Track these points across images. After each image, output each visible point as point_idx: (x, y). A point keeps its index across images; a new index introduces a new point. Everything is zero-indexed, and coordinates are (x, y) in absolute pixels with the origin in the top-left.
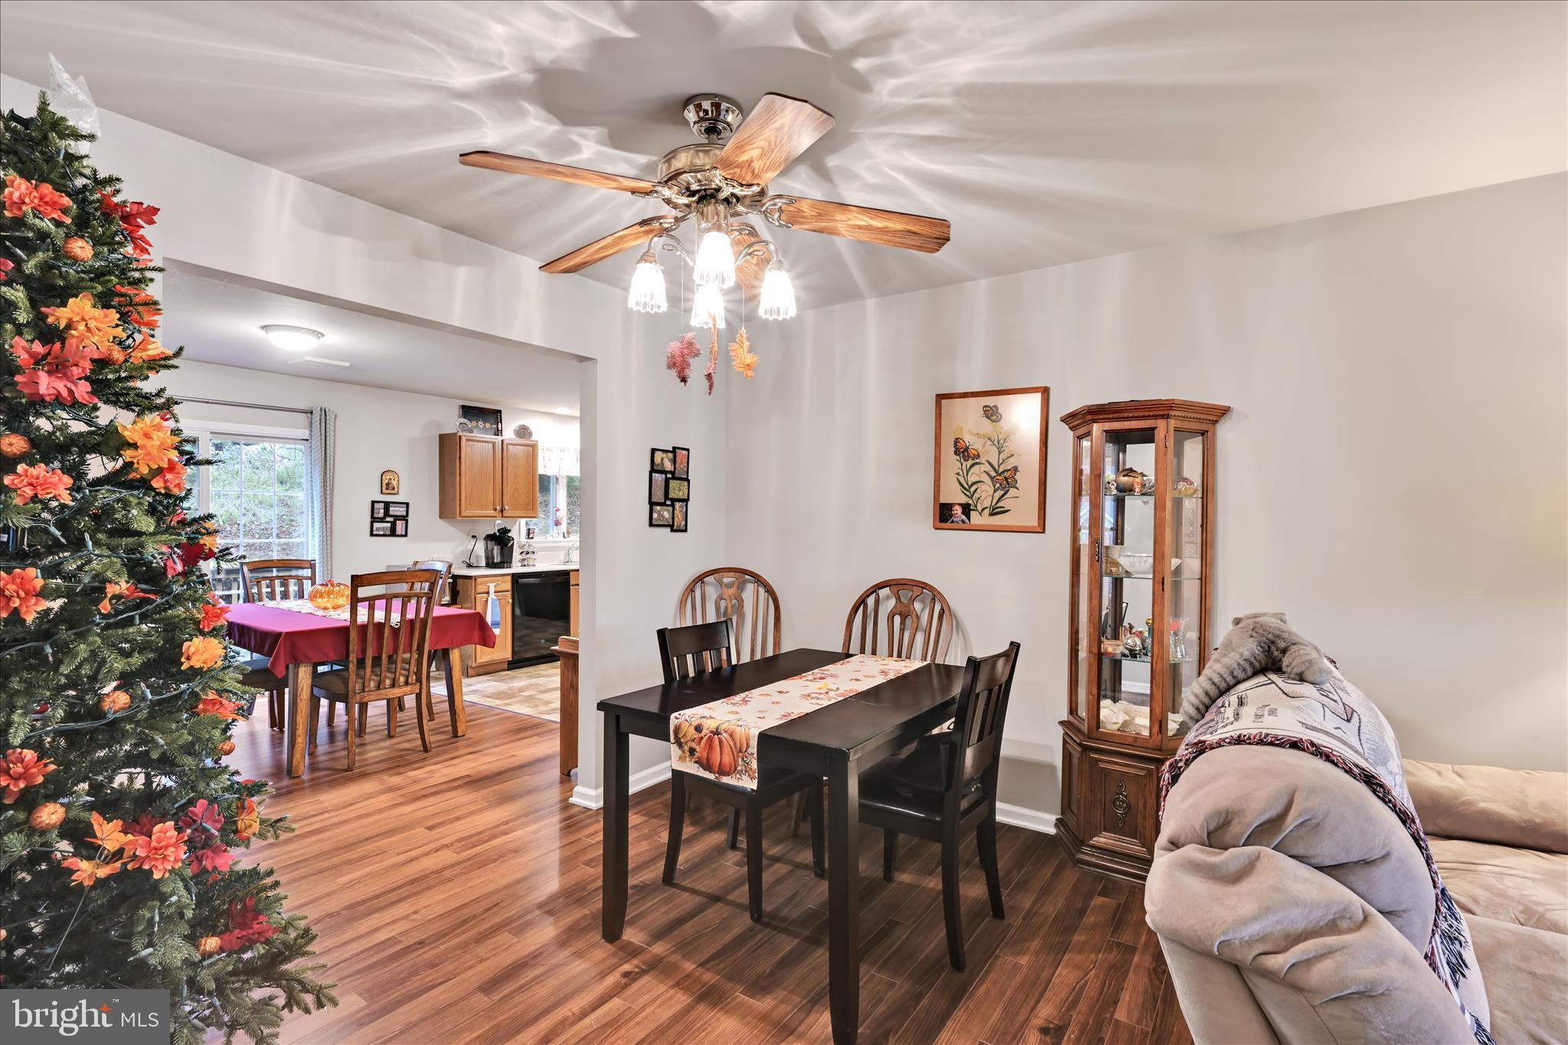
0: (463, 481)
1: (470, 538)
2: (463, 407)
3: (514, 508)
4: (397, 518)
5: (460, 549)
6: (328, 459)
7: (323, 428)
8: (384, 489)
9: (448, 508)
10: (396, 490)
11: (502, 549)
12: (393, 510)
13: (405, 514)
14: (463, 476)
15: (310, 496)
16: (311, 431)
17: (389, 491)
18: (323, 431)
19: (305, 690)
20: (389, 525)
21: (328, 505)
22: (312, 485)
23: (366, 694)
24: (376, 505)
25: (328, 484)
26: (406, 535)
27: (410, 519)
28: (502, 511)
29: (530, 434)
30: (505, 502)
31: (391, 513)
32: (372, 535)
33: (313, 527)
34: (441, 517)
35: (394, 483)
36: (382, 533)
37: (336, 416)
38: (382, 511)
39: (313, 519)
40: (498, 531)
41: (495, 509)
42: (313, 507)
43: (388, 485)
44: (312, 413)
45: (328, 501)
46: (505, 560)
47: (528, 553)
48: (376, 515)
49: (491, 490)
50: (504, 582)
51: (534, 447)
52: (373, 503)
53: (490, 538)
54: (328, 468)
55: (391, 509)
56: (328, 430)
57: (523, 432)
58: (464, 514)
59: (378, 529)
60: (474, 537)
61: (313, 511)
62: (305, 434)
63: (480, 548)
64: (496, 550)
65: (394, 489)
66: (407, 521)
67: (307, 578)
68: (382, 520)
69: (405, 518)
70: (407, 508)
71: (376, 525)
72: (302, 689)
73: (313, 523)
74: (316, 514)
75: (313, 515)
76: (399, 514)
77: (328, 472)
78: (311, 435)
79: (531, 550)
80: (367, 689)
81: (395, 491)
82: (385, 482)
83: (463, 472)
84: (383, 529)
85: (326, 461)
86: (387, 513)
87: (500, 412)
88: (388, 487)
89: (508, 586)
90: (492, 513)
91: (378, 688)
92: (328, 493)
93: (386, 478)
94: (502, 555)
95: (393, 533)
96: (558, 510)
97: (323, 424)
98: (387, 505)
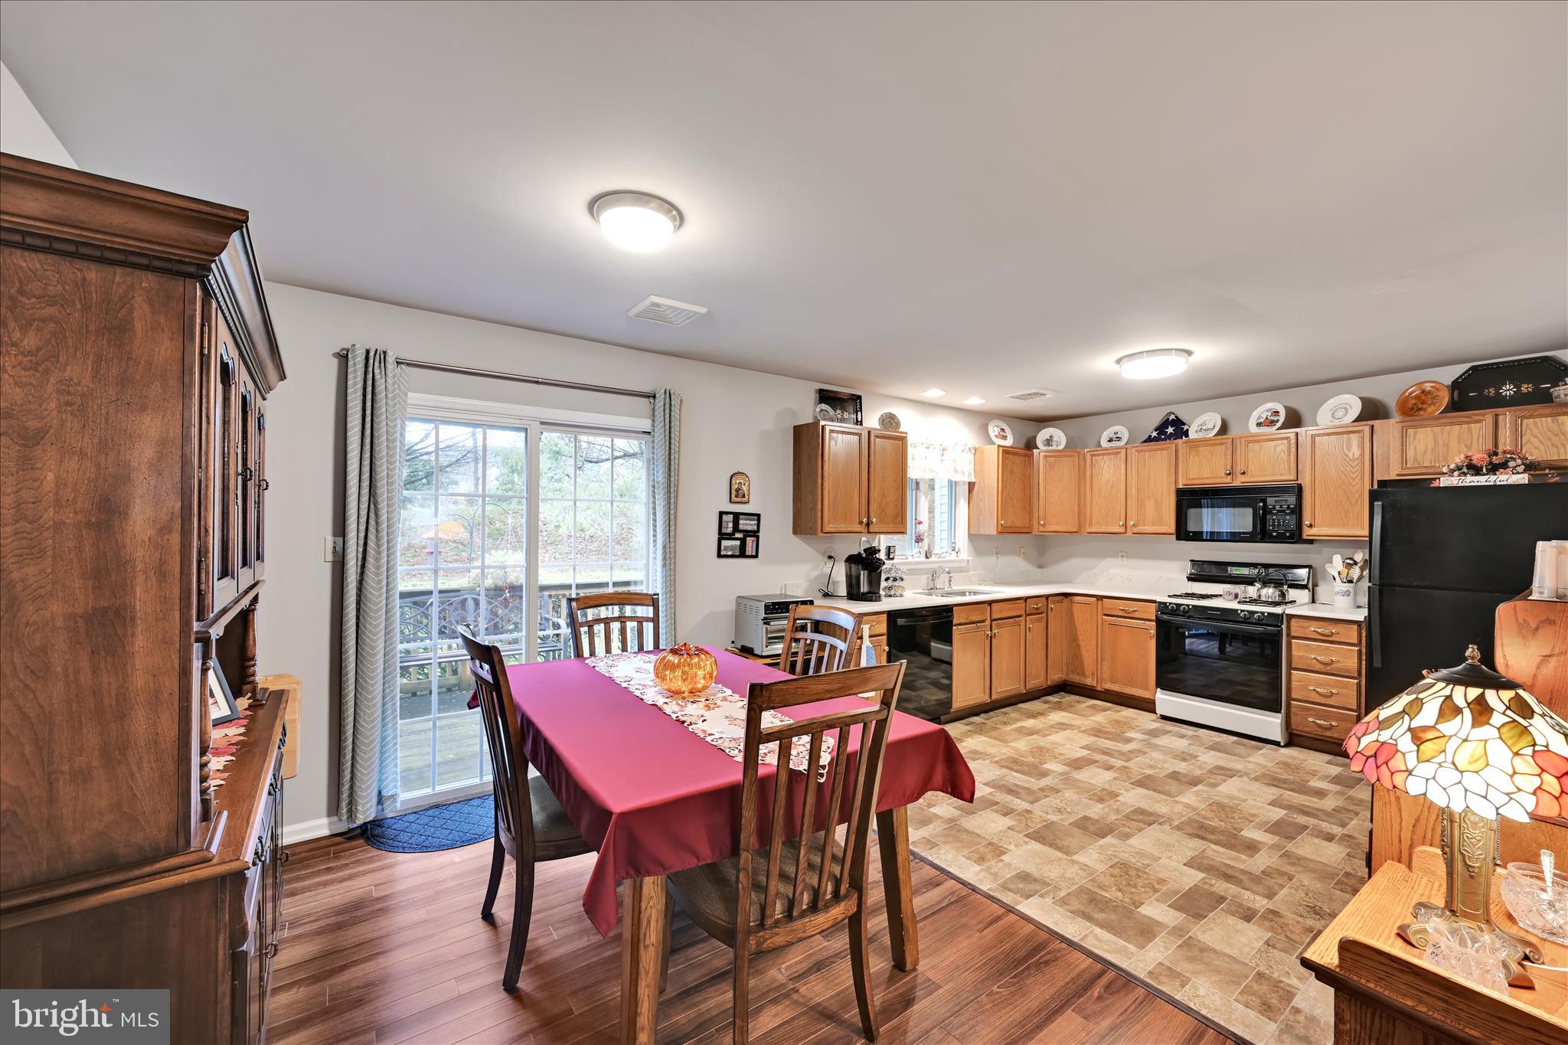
0: (826, 484)
1: (826, 559)
2: (821, 391)
3: (881, 521)
4: (748, 533)
5: (815, 574)
6: (672, 457)
7: (667, 416)
8: (733, 496)
9: (805, 522)
10: (746, 497)
11: (869, 575)
12: (744, 524)
13: (755, 528)
14: (826, 479)
15: (651, 505)
16: (653, 421)
17: (739, 499)
18: (667, 420)
19: (653, 924)
20: (738, 543)
21: (672, 517)
22: (654, 492)
23: (767, 933)
24: (725, 518)
25: (672, 490)
26: (756, 556)
27: (761, 534)
28: (868, 525)
29: (898, 424)
30: (872, 513)
31: (741, 527)
32: (719, 556)
33: (655, 546)
34: (795, 532)
35: (745, 488)
36: (730, 553)
37: (681, 401)
38: (731, 525)
39: (655, 536)
40: (865, 550)
41: (861, 523)
42: (655, 520)
43: (737, 490)
44: (654, 397)
45: (672, 512)
46: (874, 590)
47: (895, 580)
48: (724, 531)
49: (856, 498)
50: (880, 622)
51: (902, 440)
52: (721, 514)
53: (852, 560)
54: (672, 468)
55: (741, 522)
56: (673, 418)
57: (890, 421)
58: (827, 529)
59: (726, 548)
60: (830, 557)
61: (655, 526)
62: (645, 424)
63: (840, 573)
64: (864, 575)
65: (744, 496)
66: (758, 538)
67: (648, 619)
68: (730, 537)
69: (755, 534)
70: (759, 520)
71: (725, 543)
72: (649, 922)
73: (655, 541)
74: (658, 530)
75: (655, 531)
76: (749, 528)
77: (672, 474)
78: (653, 426)
79: (898, 576)
80: (769, 922)
81: (745, 499)
82: (735, 487)
83: (826, 474)
84: (732, 548)
85: (670, 459)
86: (736, 528)
87: (859, 397)
88: (737, 494)
89: (883, 628)
90: (858, 528)
91: (789, 916)
92: (672, 501)
93: (736, 481)
94: (870, 583)
95: (742, 554)
96: (920, 523)
97: (668, 411)
98: (737, 516)
